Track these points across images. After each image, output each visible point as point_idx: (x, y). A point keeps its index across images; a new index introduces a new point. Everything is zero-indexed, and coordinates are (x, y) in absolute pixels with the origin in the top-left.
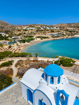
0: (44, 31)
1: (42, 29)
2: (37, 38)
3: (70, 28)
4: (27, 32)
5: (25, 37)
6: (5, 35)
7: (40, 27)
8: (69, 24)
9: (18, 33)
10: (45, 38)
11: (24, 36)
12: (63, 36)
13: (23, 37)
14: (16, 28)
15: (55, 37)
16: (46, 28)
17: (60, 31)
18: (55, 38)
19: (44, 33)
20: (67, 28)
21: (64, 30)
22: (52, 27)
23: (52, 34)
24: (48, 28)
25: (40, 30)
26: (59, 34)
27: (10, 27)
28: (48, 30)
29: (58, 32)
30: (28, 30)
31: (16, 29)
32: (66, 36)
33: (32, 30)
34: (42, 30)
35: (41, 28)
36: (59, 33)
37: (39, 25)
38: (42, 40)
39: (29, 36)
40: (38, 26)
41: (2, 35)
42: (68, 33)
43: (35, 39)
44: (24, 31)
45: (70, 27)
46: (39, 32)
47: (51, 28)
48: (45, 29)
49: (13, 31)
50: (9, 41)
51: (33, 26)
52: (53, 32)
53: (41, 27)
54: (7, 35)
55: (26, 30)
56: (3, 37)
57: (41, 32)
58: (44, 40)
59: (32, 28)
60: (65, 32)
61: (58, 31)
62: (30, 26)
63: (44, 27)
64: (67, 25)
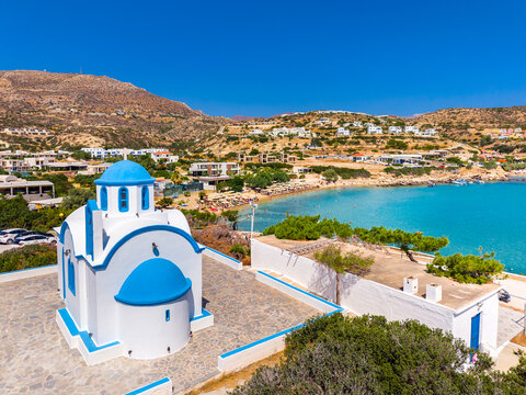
0: (351, 143)
1: (343, 132)
2: (307, 175)
3: (501, 131)
4: (266, 148)
5: (249, 166)
6: (163, 156)
7: (335, 123)
8: (500, 110)
9: (227, 151)
10: (347, 173)
11: (245, 162)
12: (450, 169)
13: (239, 168)
14: (223, 128)
15: (407, 171)
16: (366, 129)
17: (441, 144)
18: (405, 179)
19: (350, 150)
20: (486, 132)
21: (464, 141)
22: (395, 125)
23: (392, 156)
24: (373, 129)
25: (331, 138)
26: (431, 157)
27: (197, 127)
28: (373, 139)
29: (430, 148)
30: (273, 140)
31: (221, 132)
32: (469, 167)
33: (291, 137)
34: (342, 141)
35: (341, 130)
36: (432, 152)
37: (332, 114)
38: (332, 184)
39: (271, 166)
40: (328, 121)
41: (153, 157)
42: (488, 154)
43: (294, 176)
44: (256, 141)
45: (500, 127)
46: (325, 146)
47: (392, 129)
48: (360, 136)
49: (205, 144)
50: (169, 181)
51: (301, 120)
52: (403, 147)
53: (341, 123)
54: (174, 159)
55: (263, 139)
56: (154, 167)
57: (335, 149)
58: (341, 183)
59: (293, 131)
60: (466, 147)
61: (430, 143)
62: (285, 119)
63: (358, 125)
64: (488, 115)
